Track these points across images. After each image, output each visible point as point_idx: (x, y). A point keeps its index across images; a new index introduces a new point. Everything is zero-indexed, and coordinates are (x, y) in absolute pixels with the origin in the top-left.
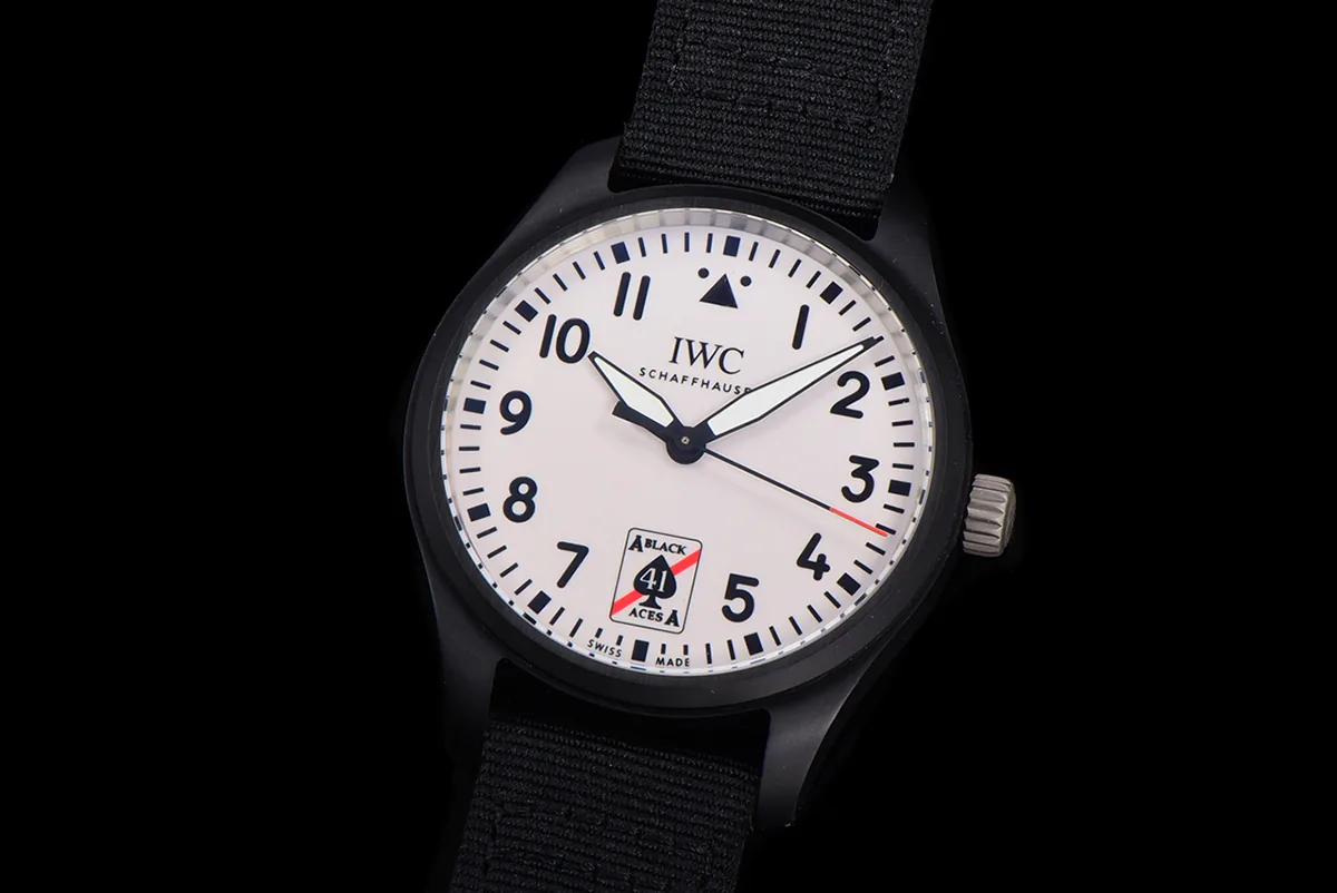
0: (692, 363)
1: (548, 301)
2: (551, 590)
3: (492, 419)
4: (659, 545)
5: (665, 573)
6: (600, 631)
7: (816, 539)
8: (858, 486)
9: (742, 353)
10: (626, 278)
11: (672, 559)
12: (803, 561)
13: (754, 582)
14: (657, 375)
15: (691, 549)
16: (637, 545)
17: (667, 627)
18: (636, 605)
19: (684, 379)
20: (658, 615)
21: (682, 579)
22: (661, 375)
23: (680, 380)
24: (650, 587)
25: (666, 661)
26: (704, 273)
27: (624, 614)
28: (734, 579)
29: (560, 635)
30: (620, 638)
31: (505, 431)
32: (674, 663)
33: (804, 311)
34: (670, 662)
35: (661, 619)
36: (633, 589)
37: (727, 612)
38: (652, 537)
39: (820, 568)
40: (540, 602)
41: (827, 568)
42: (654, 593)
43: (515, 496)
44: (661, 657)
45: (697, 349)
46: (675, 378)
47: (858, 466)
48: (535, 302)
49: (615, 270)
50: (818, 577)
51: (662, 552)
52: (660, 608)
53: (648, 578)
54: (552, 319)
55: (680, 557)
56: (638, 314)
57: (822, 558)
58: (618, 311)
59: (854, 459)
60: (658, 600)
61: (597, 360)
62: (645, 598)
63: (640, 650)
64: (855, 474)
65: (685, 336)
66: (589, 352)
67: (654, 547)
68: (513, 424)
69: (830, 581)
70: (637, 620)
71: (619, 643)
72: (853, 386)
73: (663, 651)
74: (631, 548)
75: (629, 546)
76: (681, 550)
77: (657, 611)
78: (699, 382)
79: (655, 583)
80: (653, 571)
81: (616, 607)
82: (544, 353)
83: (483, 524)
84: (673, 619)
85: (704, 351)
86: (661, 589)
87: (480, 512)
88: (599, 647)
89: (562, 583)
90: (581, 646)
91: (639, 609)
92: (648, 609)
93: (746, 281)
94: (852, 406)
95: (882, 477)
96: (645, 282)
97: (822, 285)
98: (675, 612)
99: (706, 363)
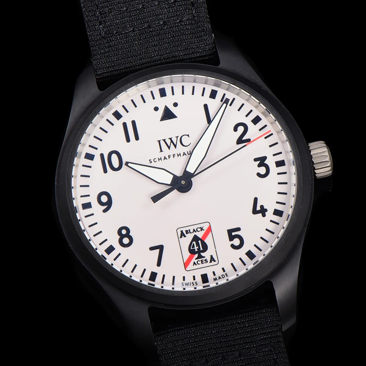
0: (169, 149)
1: (96, 149)
2: (156, 269)
3: (97, 208)
4: (192, 231)
5: (200, 242)
6: (184, 277)
7: (256, 200)
8: (263, 170)
9: (188, 135)
10: (125, 125)
11: (200, 235)
12: (255, 212)
13: (238, 229)
14: (157, 160)
15: (206, 226)
16: (182, 235)
17: (211, 264)
18: (194, 260)
19: (169, 156)
20: (205, 260)
21: (208, 241)
22: (159, 159)
23: (167, 157)
24: (196, 250)
25: (218, 278)
26: (156, 109)
27: (191, 266)
28: (230, 232)
29: (168, 287)
30: (194, 277)
31: (105, 211)
32: (221, 277)
33: (206, 107)
34: (220, 278)
35: (207, 262)
36: (190, 254)
37: (233, 246)
38: (187, 229)
39: (263, 211)
40: (153, 276)
41: (266, 210)
42: (199, 252)
43: (122, 237)
44: (215, 277)
45: (168, 142)
46: (165, 158)
47: (259, 162)
48: (91, 151)
49: (119, 124)
50: (264, 215)
51: (195, 233)
52: (204, 257)
53: (193, 247)
54: (102, 156)
55: (203, 232)
56: (137, 138)
57: (262, 207)
58: (128, 140)
59: (256, 160)
60: (202, 254)
61: (129, 165)
62: (196, 256)
63: (205, 278)
64: (259, 166)
65: (161, 139)
66: (124, 162)
67: (190, 233)
68: (106, 206)
69: (270, 214)
70: (198, 266)
71: (194, 279)
72: (241, 129)
73: (214, 275)
74: (181, 237)
75: (179, 236)
76: (202, 229)
77: (204, 259)
78: (176, 155)
79: (198, 247)
80: (194, 243)
81: (186, 265)
82: (105, 171)
83: (114, 254)
84: (212, 259)
85: (172, 141)
86: (201, 249)
87: (110, 250)
88: (187, 284)
89: (159, 264)
90: (178, 288)
91: (196, 261)
92: (200, 260)
93: (176, 105)
94: (245, 138)
95: (271, 162)
96: (134, 123)
97: (208, 93)
98: (211, 256)
99: (175, 146)
